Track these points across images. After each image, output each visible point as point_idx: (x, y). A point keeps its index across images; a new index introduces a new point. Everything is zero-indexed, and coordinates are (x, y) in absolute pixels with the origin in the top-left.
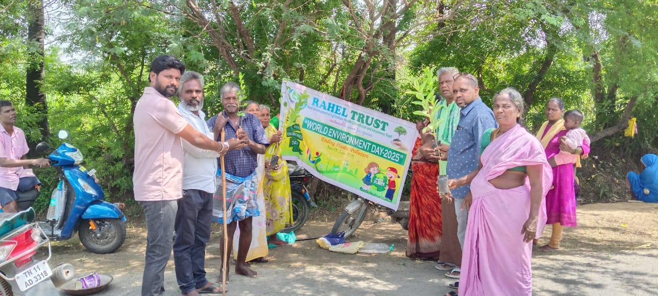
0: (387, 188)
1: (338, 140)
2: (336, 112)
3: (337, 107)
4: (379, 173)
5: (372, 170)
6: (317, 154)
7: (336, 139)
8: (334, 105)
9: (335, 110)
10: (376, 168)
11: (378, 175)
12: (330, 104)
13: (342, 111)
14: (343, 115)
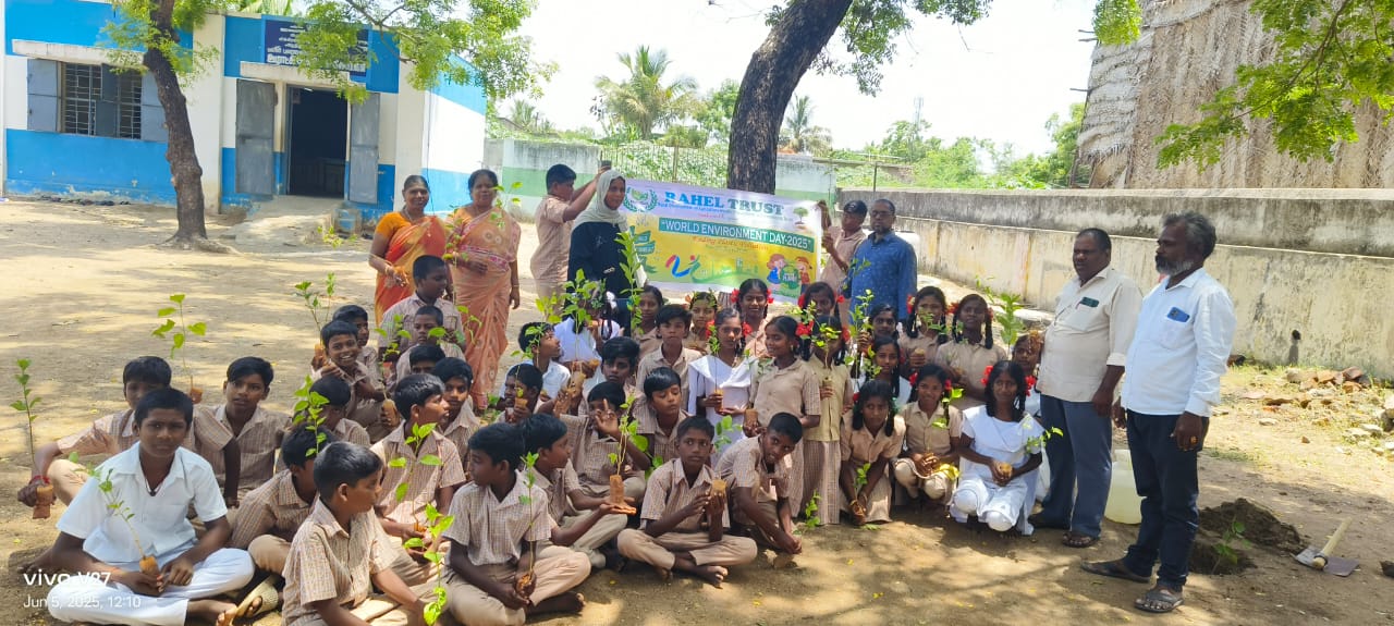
0: (800, 283)
1: (719, 235)
2: (706, 204)
3: (706, 198)
4: (786, 266)
5: (776, 264)
6: (692, 258)
7: (715, 235)
8: (700, 197)
9: (703, 202)
10: (781, 261)
11: (785, 269)
12: (693, 197)
13: (714, 202)
14: (717, 205)
